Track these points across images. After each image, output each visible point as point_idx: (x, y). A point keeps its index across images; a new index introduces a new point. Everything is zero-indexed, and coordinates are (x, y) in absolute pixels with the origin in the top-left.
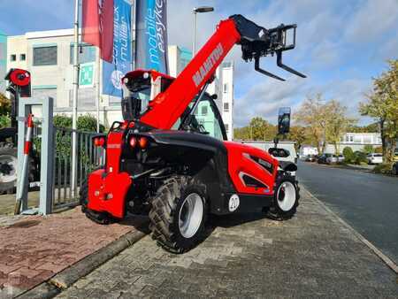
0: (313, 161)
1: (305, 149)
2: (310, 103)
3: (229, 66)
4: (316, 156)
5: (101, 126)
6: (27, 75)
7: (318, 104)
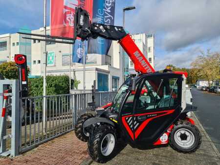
0: (206, 90)
1: (200, 82)
2: (202, 55)
3: (151, 36)
4: (208, 88)
5: (72, 80)
6: (23, 57)
7: (208, 56)
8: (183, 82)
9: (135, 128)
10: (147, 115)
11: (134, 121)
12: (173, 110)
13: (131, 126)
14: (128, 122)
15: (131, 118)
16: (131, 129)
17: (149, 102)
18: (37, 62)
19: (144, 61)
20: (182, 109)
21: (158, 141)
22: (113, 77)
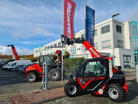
8: (109, 63)
9: (84, 84)
10: (89, 79)
11: (83, 81)
12: (104, 77)
13: (82, 83)
14: (80, 81)
15: (81, 79)
16: (82, 84)
17: (99, 73)
18: (79, 49)
19: (95, 52)
20: (109, 77)
21: (97, 93)
22: (124, 56)
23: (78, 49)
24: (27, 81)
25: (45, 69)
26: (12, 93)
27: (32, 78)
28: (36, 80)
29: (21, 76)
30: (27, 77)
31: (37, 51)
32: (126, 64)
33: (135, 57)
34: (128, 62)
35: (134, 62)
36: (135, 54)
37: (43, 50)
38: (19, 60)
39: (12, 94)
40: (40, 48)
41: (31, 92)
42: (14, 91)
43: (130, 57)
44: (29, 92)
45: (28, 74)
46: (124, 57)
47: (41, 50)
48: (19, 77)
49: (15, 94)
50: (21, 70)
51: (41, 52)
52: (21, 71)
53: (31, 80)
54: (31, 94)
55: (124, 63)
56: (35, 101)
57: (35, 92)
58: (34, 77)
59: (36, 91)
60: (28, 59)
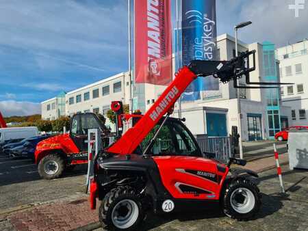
18: (151, 102)
22: (249, 115)
23: (149, 101)
24: (41, 175)
25: (92, 144)
26: (13, 207)
27: (53, 168)
28: (62, 172)
29: (18, 164)
30: (39, 167)
31: (49, 106)
32: (252, 132)
33: (270, 118)
34: (257, 130)
35: (268, 129)
36: (270, 112)
37: (64, 105)
38: (5, 126)
39: (11, 209)
40: (57, 99)
41: (61, 201)
42: (15, 201)
43: (260, 118)
44: (55, 201)
45: (43, 160)
46: (250, 118)
47: (60, 102)
48: (13, 167)
49: (19, 207)
50: (16, 151)
51: (60, 107)
52: (15, 154)
53: (51, 173)
54: (64, 207)
55: (249, 130)
56: (82, 224)
57: (72, 201)
58: (57, 165)
59: (74, 197)
60: (29, 126)
